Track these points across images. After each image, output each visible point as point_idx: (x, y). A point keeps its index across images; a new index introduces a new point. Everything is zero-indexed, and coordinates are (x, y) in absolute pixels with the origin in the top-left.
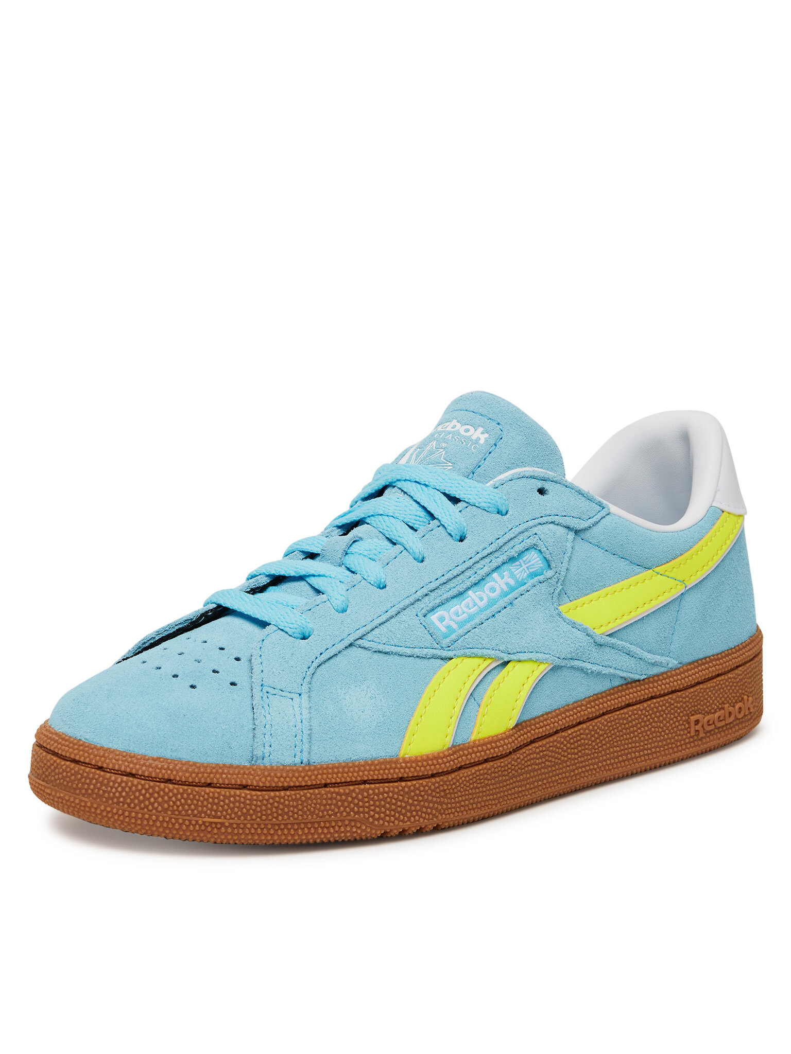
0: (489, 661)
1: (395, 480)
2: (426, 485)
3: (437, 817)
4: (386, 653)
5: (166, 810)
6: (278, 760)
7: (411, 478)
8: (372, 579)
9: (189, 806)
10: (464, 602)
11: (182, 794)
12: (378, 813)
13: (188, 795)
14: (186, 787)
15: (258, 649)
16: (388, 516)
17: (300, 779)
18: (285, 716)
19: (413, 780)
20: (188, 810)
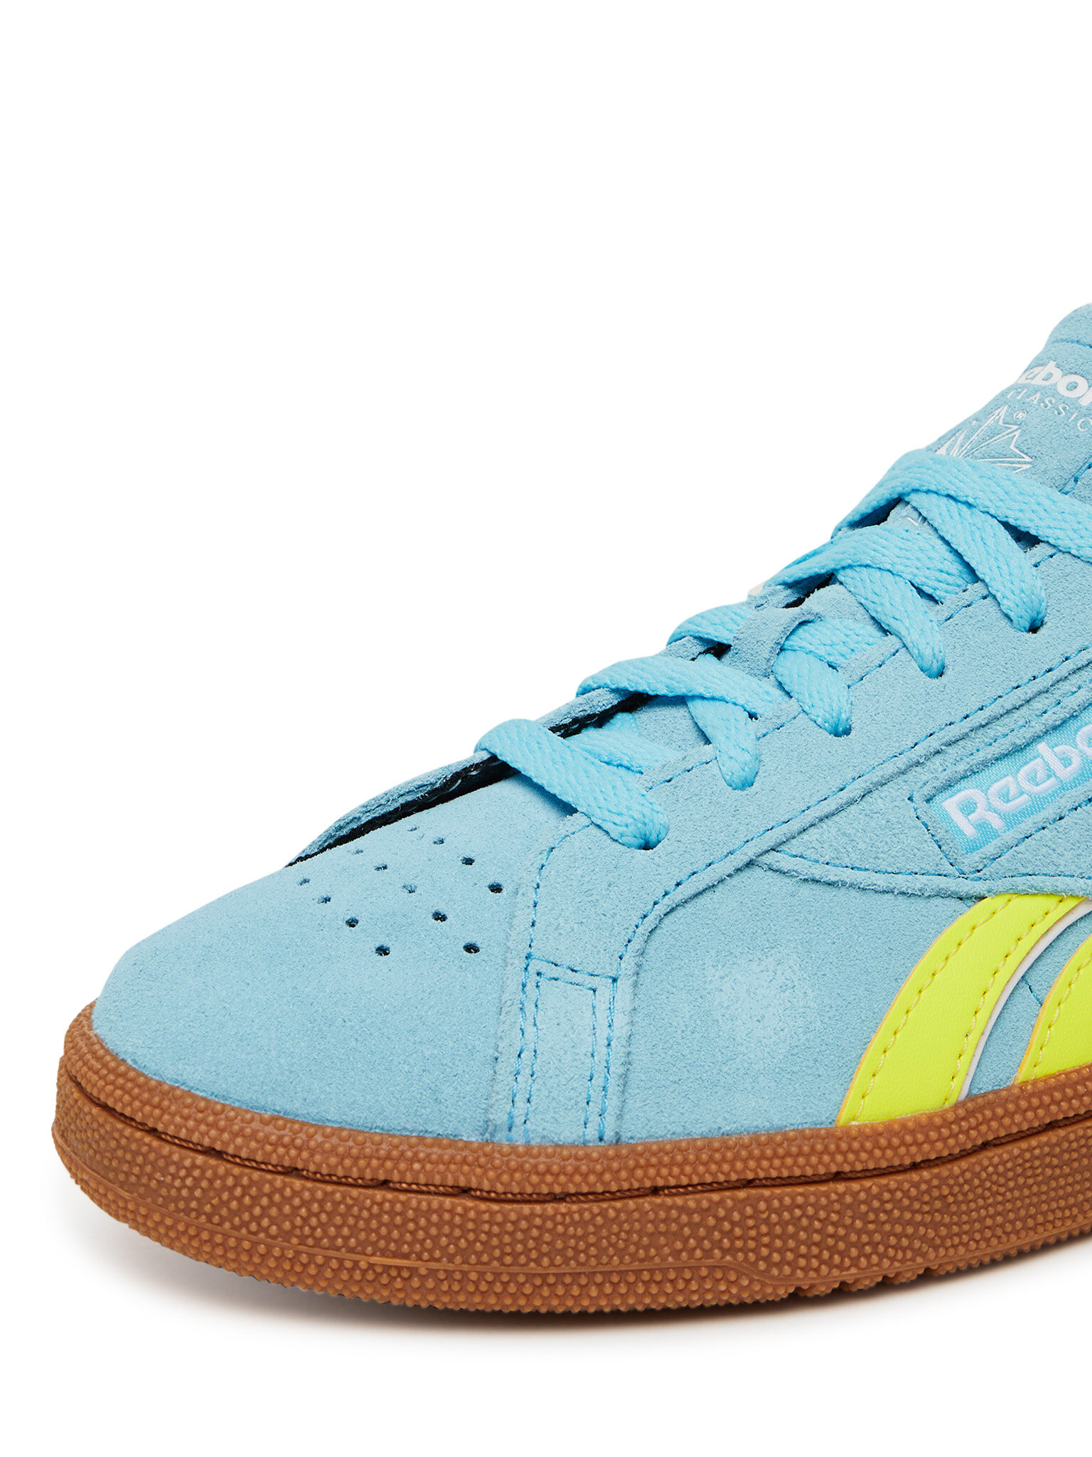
0: (1071, 903)
1: (908, 490)
2: (970, 505)
3: (924, 1255)
4: (829, 884)
5: (287, 1235)
6: (545, 1133)
7: (939, 487)
8: (820, 713)
9: (339, 1228)
10: (1026, 768)
11: (321, 1203)
12: (779, 1251)
13: (336, 1204)
14: (329, 1188)
15: (534, 869)
16: (880, 569)
17: (592, 1178)
18: (571, 1032)
19: (866, 1177)
20: (335, 1238)
